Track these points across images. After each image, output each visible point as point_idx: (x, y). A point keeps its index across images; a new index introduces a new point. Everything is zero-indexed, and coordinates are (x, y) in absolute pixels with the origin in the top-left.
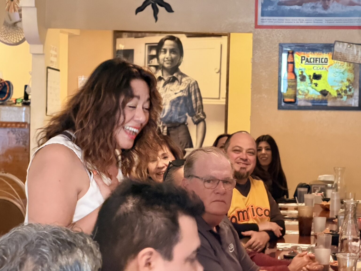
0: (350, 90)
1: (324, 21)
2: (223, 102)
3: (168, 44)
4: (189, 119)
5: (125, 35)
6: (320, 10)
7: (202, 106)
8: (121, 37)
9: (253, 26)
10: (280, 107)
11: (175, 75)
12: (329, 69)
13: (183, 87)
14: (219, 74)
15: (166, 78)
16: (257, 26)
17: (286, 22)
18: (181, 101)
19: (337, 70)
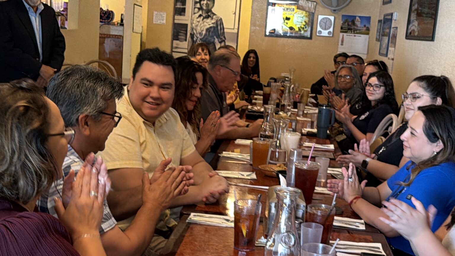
0: (306, 27)
2: (236, 31)
4: (216, 40)
7: (224, 32)
11: (209, 14)
12: (295, 15)
13: (213, 21)
14: (234, 15)
15: (204, 15)
18: (212, 29)
19: (299, 15)
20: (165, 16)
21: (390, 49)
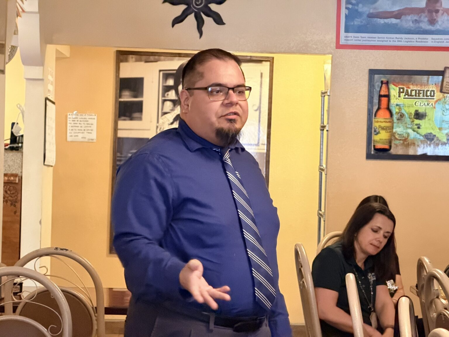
1: (430, 40)
2: (263, 149)
8: (126, 61)
9: (334, 45)
10: (369, 156)
12: (437, 105)
14: (258, 112)
16: (339, 46)
17: (378, 41)
19: (447, 107)
20: (95, 122)
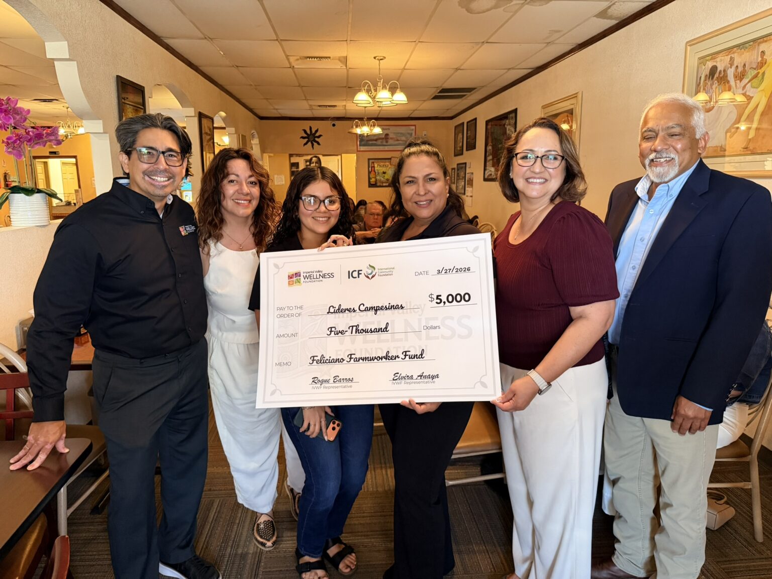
1: (386, 148)
3: (314, 159)
5: (294, 156)
6: (385, 143)
8: (292, 157)
9: (356, 150)
10: (369, 187)
16: (358, 151)
17: (370, 149)
20: (284, 178)
21: (467, 189)
